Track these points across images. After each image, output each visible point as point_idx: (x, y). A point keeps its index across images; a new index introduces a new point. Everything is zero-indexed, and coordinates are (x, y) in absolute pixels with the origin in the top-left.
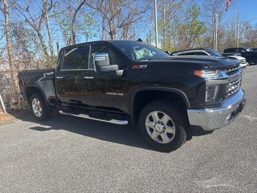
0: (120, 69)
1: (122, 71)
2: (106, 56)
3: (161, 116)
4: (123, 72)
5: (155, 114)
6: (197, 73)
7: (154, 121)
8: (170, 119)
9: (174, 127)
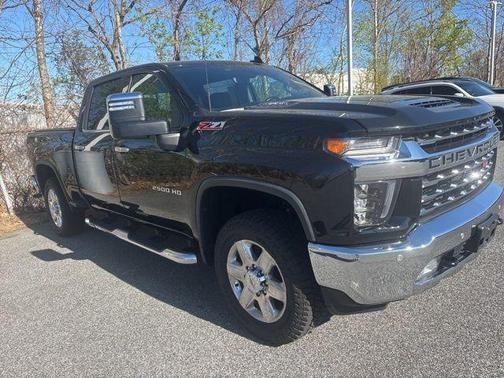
0: (171, 130)
1: (178, 135)
2: (134, 100)
3: (256, 252)
4: (180, 137)
5: (244, 247)
6: (333, 147)
7: (244, 266)
8: (274, 263)
9: (283, 284)
